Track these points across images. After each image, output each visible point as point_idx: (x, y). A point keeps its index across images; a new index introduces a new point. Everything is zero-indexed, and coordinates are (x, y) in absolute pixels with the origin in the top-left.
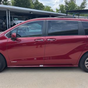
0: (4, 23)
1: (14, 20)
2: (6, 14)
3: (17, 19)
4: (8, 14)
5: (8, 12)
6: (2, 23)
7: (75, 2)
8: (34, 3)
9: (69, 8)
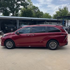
0: (16, 27)
1: (21, 25)
2: (17, 21)
3: (23, 24)
4: (18, 21)
5: (18, 20)
6: (14, 27)
7: (67, 9)
8: (36, 11)
9: (62, 14)
